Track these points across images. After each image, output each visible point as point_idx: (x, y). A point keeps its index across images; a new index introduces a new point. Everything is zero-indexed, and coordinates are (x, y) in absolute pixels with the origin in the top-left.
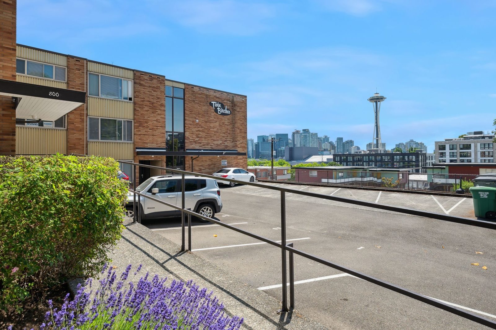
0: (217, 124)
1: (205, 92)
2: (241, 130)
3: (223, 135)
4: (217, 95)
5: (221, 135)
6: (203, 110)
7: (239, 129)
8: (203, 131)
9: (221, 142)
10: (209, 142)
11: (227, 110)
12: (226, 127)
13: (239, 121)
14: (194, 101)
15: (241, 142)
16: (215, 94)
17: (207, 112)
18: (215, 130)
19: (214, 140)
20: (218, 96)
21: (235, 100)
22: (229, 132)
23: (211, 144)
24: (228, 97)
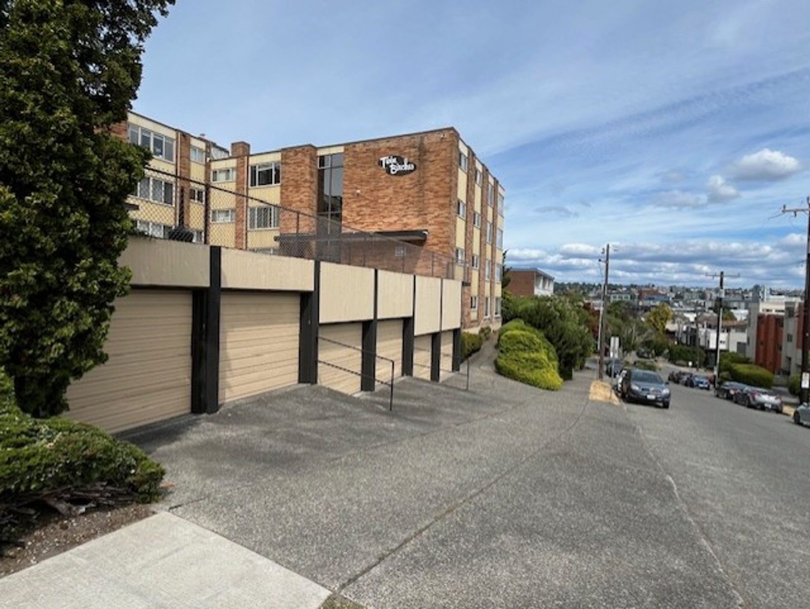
0: (390, 191)
1: (373, 146)
2: (436, 192)
3: (401, 207)
4: (392, 144)
5: (396, 207)
6: (368, 174)
7: (431, 191)
8: (367, 206)
9: (396, 218)
10: (376, 220)
11: (409, 163)
12: (406, 192)
13: (433, 178)
14: (355, 165)
15: (436, 214)
16: (388, 145)
17: (373, 176)
18: (386, 200)
19: (384, 217)
20: (393, 146)
21: (426, 141)
22: (411, 199)
23: (379, 223)
24: (413, 140)
